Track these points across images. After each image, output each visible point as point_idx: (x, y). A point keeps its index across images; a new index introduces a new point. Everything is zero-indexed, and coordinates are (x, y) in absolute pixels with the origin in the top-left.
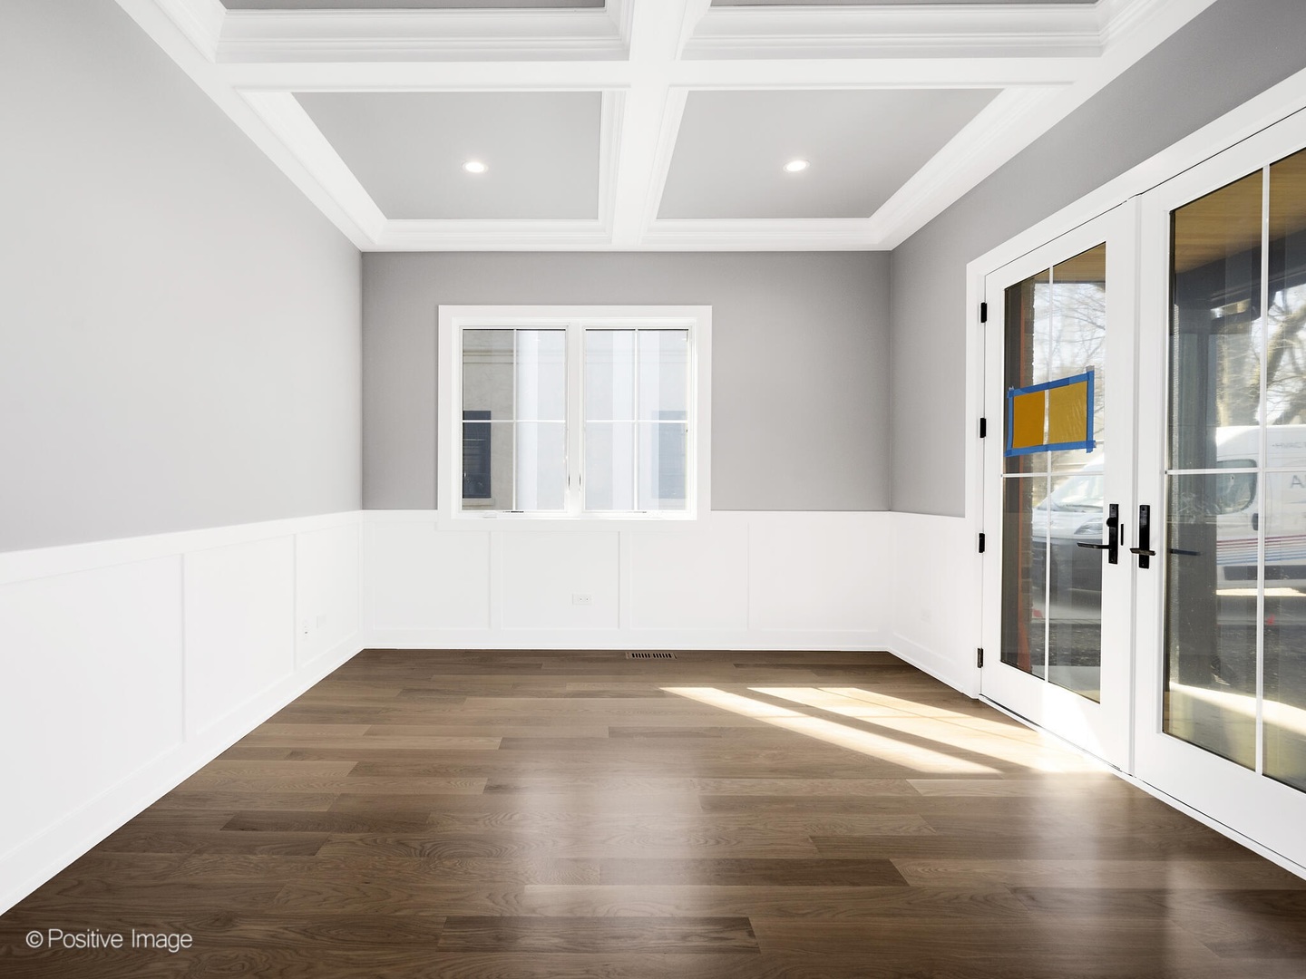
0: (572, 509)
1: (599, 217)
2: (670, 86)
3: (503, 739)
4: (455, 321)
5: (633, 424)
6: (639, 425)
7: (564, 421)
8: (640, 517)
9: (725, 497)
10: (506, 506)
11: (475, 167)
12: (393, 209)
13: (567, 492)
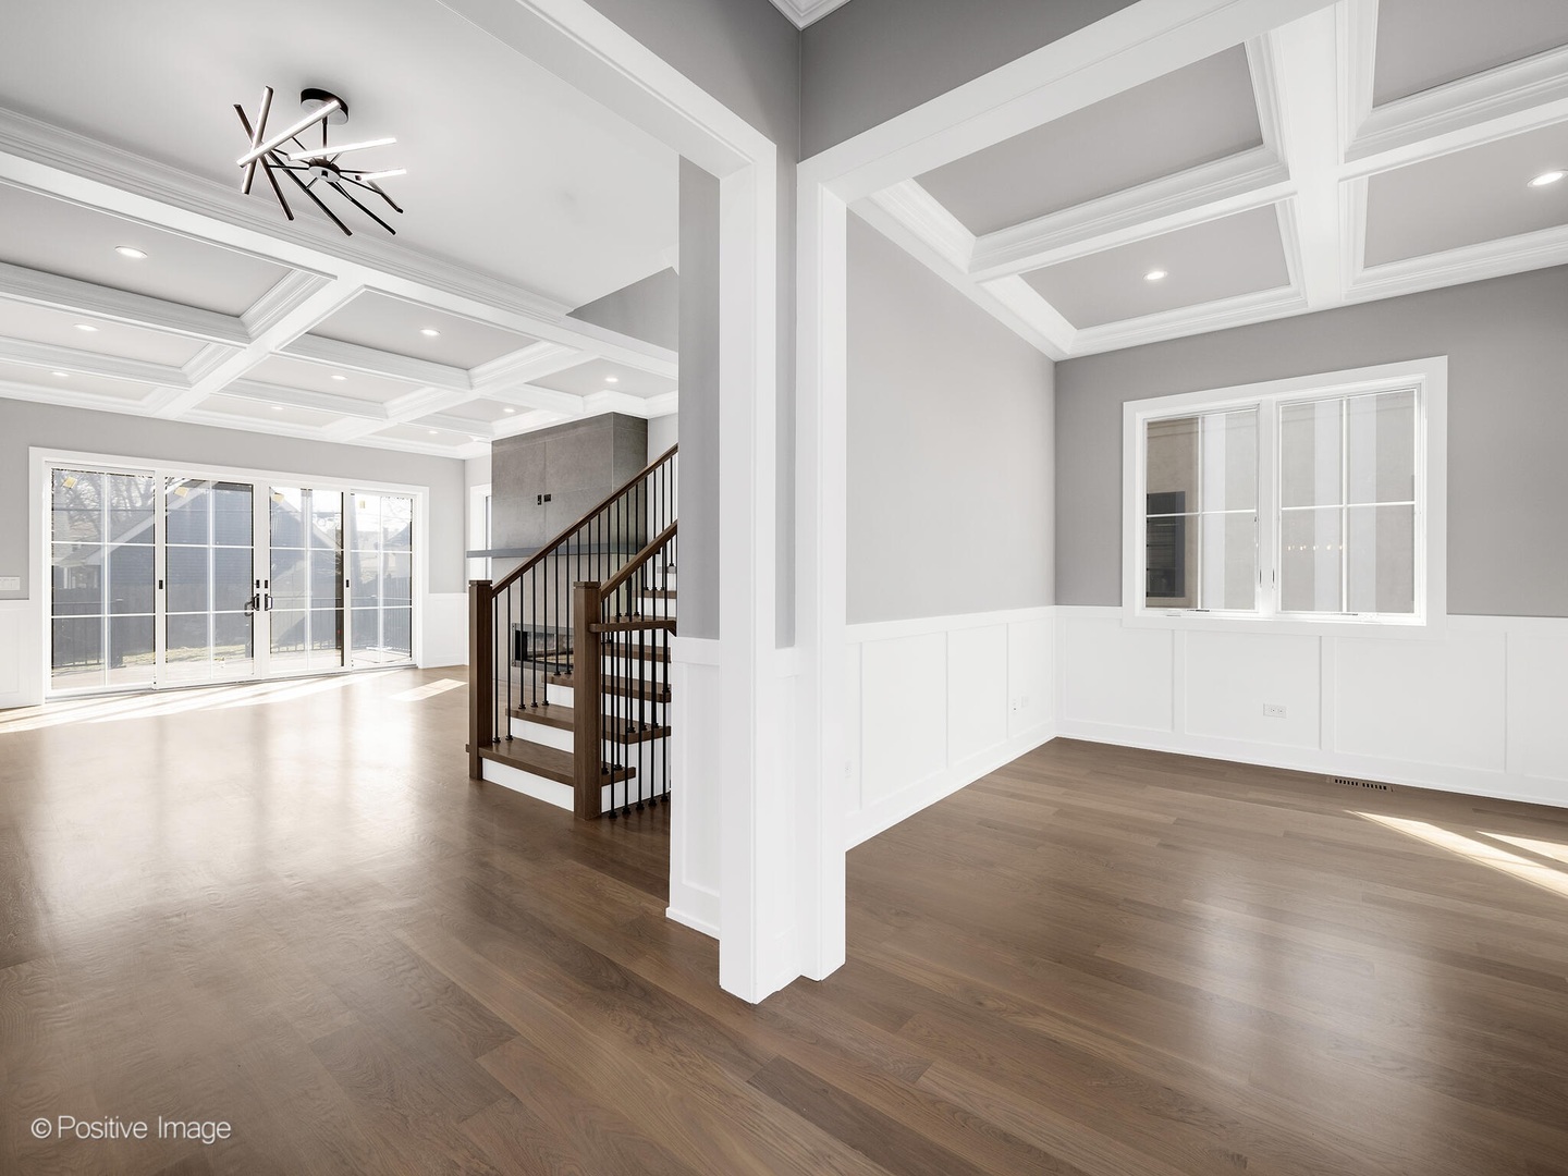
0: (1266, 606)
1: (1291, 281)
2: (1340, 180)
3: (1178, 819)
4: (1138, 416)
5: (1341, 510)
6: (1349, 509)
7: (1254, 511)
8: (1351, 619)
9: (1463, 597)
10: (1190, 605)
11: (1156, 275)
12: (1081, 321)
13: (1258, 589)
